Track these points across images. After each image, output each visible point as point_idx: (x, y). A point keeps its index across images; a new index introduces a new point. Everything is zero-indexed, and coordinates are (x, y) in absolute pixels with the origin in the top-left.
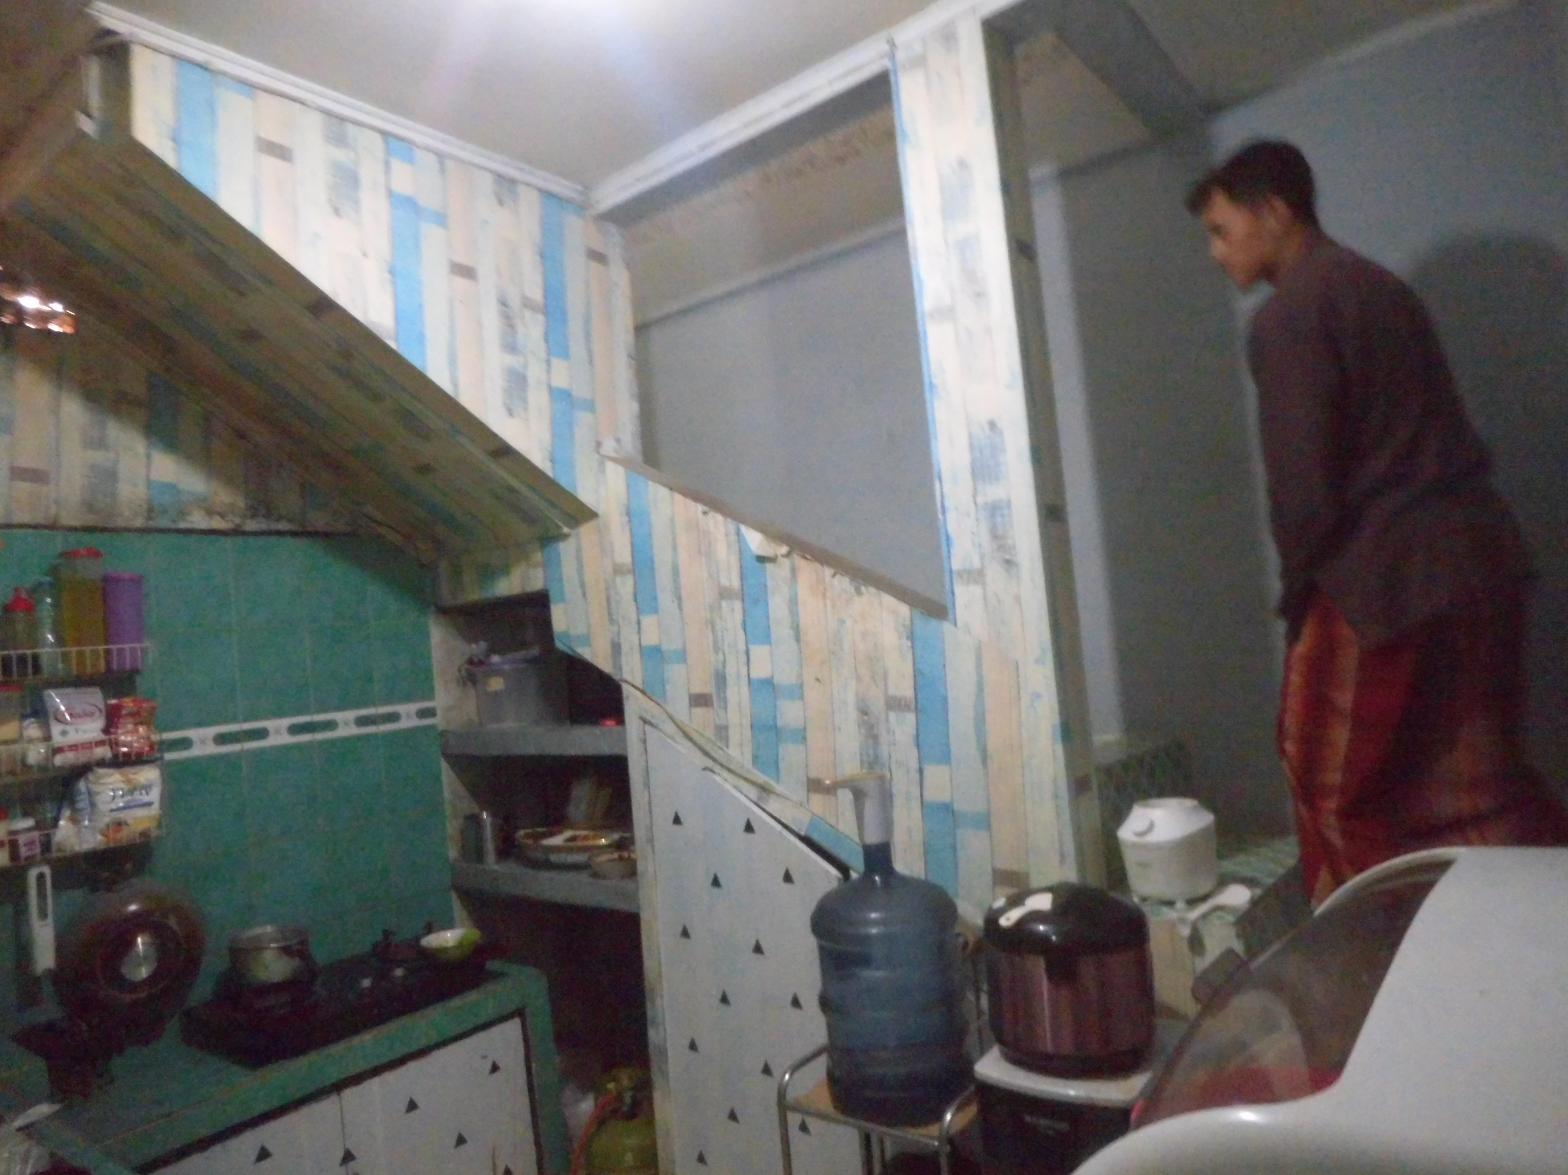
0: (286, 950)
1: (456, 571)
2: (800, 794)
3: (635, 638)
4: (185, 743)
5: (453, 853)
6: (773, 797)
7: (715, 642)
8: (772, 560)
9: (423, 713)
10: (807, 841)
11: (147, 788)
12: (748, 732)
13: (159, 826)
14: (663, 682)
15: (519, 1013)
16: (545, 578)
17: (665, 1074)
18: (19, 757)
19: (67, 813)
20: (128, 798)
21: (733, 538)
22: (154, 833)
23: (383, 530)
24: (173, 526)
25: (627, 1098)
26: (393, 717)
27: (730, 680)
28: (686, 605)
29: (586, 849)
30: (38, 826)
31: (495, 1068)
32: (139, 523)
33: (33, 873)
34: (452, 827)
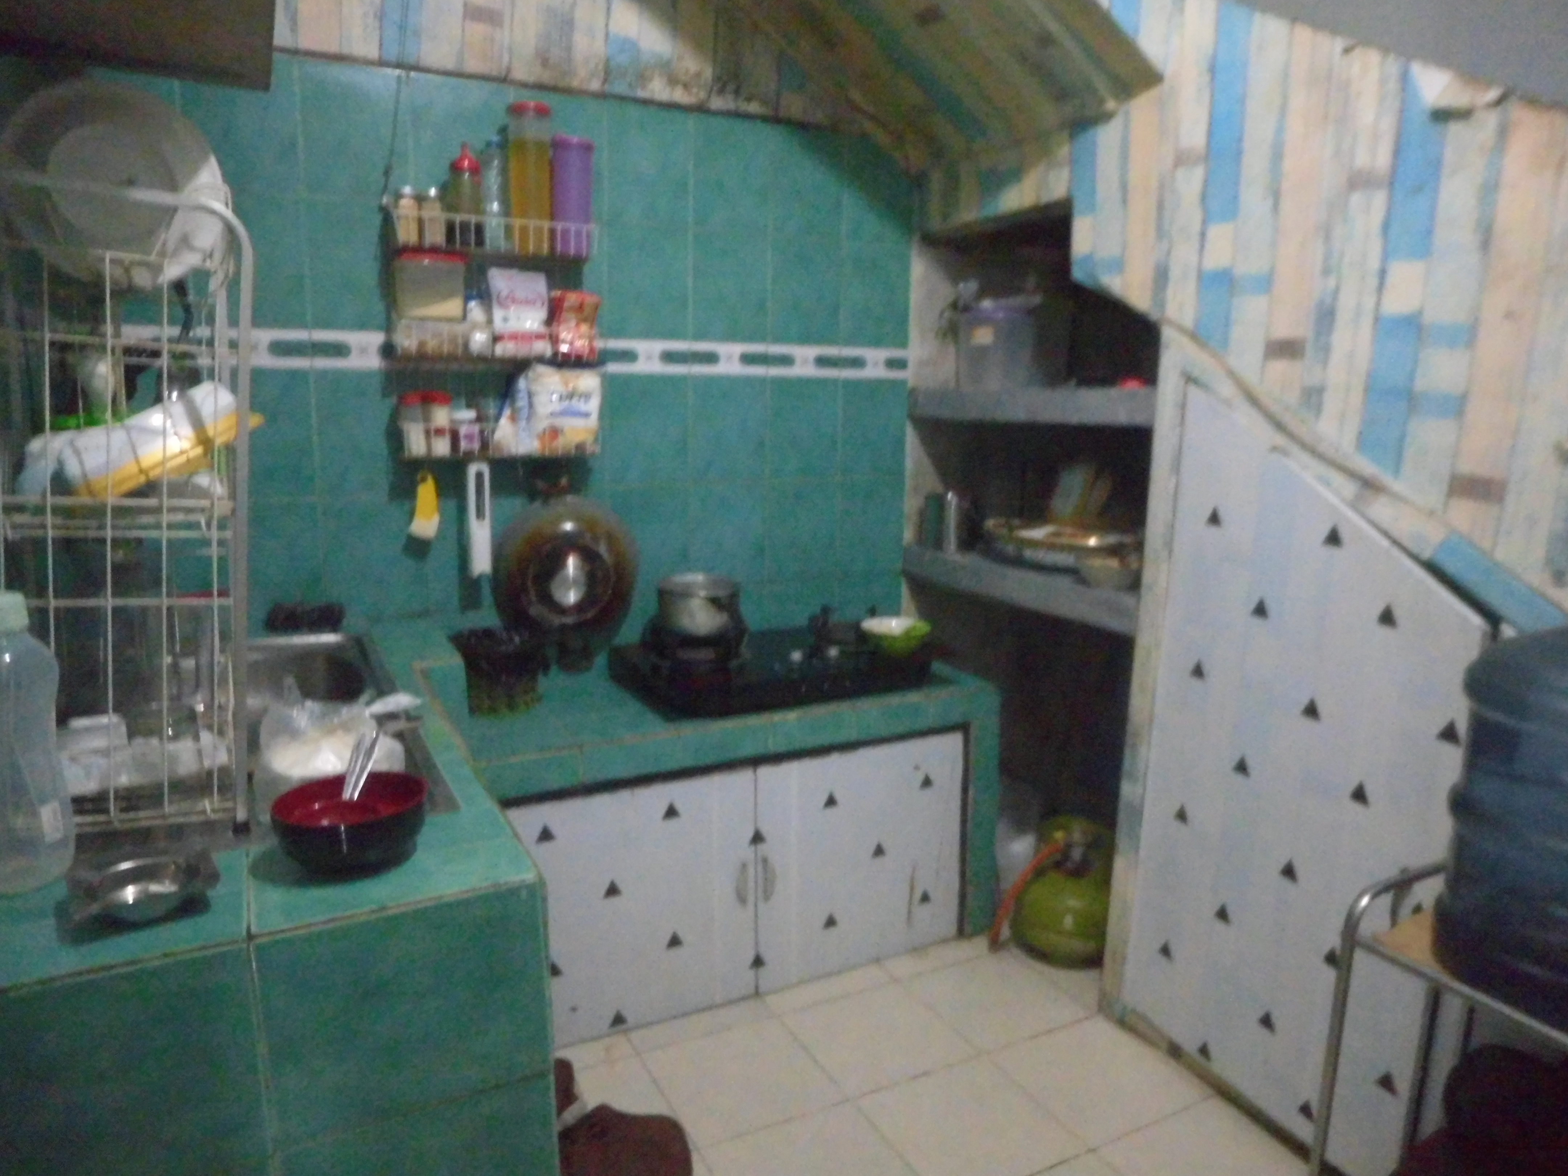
0: (715, 602)
1: (953, 182)
2: (1434, 497)
3: (1194, 259)
4: (629, 356)
5: (908, 535)
6: (1383, 499)
7: (1327, 257)
8: (1463, 114)
9: (894, 364)
10: (1433, 569)
11: (587, 396)
12: (1356, 398)
13: (596, 440)
14: (1227, 323)
15: (964, 728)
16: (1071, 181)
17: (1135, 837)
18: (460, 341)
19: (507, 412)
20: (566, 403)
21: (1393, 85)
22: (589, 449)
23: (868, 126)
24: (631, 94)
25: (1077, 854)
26: (857, 363)
27: (1343, 316)
28: (1286, 205)
29: (1072, 549)
30: (479, 419)
31: (927, 782)
32: (595, 85)
33: (473, 469)
34: (911, 504)
